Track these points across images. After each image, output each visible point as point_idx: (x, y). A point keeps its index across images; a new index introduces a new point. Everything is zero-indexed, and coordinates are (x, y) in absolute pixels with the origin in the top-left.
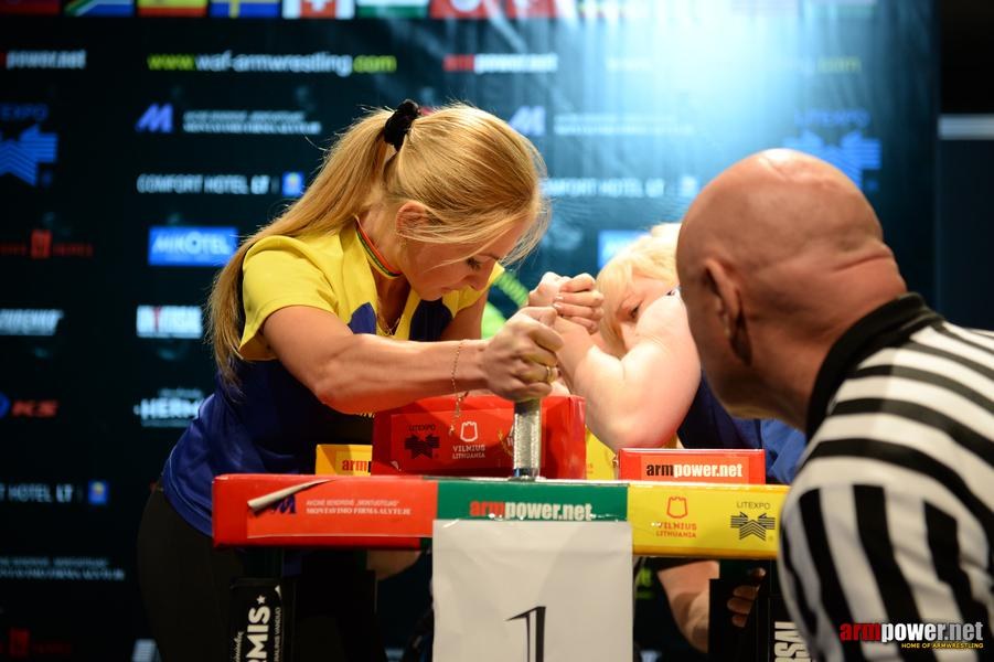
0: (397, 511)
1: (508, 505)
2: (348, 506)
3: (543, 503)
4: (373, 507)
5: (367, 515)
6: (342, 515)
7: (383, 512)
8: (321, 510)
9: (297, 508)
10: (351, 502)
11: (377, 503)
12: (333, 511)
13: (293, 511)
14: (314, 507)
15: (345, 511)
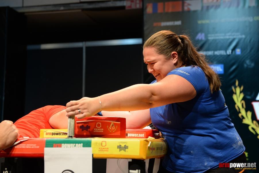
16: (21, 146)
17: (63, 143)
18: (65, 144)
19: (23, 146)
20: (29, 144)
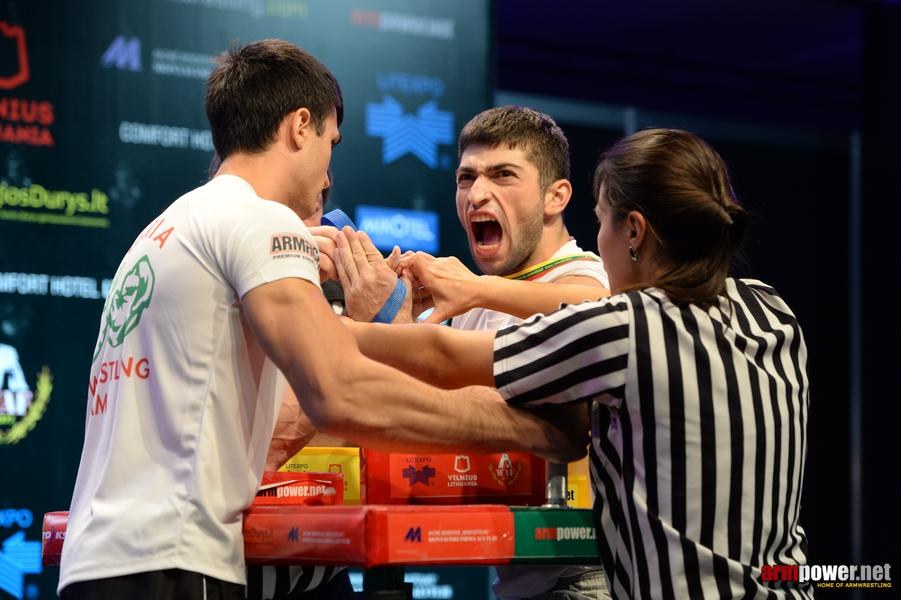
0: (489, 538)
1: (559, 529)
2: (456, 536)
3: (580, 527)
4: (472, 535)
5: (468, 542)
6: (453, 543)
7: (479, 539)
8: (437, 539)
9: (422, 538)
10: (458, 532)
11: (476, 532)
12: (446, 540)
13: (419, 540)
14: (434, 537)
15: (455, 539)
16: (448, 536)
17: (560, 526)
18: (564, 527)
19: (453, 536)
20: (469, 528)
